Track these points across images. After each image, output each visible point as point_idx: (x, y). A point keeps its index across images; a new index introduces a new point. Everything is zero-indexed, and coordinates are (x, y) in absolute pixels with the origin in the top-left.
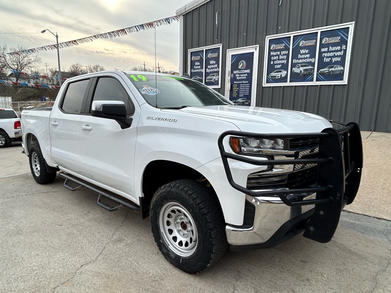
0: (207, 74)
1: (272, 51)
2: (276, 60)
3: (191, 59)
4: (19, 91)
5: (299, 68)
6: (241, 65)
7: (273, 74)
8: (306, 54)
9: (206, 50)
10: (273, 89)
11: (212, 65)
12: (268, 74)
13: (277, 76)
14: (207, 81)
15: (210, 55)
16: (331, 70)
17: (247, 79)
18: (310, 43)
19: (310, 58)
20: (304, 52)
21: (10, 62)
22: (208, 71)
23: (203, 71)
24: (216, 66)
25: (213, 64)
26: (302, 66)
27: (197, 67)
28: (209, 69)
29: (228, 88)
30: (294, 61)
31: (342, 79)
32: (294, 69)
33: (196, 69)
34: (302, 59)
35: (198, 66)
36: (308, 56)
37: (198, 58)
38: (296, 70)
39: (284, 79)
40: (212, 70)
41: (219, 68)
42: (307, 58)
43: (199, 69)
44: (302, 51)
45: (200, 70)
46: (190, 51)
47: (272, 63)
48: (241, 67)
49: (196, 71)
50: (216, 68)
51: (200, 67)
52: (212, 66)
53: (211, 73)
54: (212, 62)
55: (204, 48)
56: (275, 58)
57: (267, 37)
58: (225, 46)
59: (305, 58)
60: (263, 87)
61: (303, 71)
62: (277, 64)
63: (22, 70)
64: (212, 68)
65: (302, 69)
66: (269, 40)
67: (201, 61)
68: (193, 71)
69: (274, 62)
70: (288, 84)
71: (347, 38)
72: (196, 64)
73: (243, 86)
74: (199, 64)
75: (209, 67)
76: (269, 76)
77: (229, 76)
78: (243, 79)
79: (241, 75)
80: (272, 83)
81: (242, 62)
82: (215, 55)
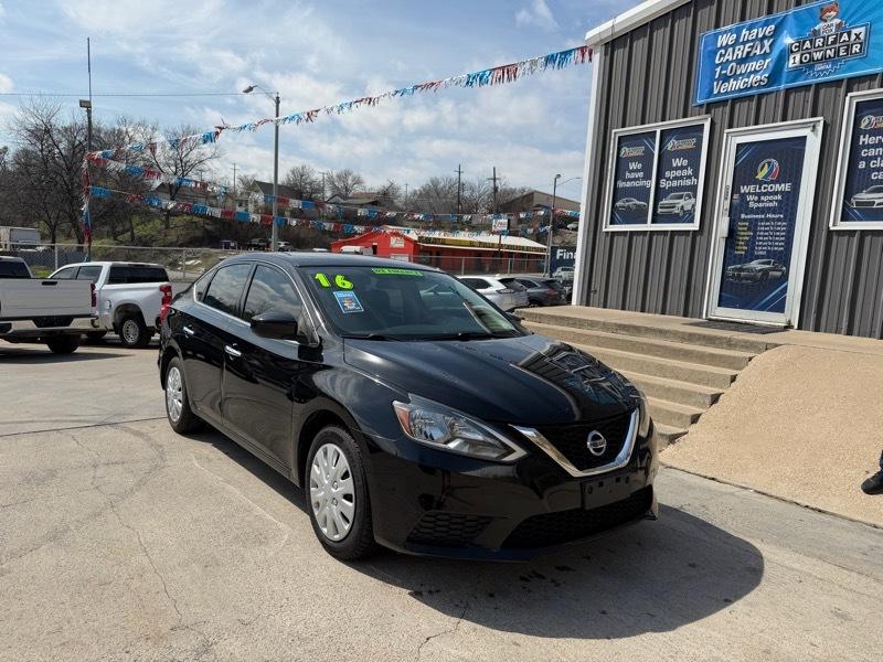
0: (661, 193)
1: (865, 133)
2: (875, 158)
3: (619, 153)
6: (766, 170)
7: (864, 196)
9: (662, 131)
11: (677, 168)
12: (847, 196)
13: (877, 201)
14: (660, 210)
15: (673, 144)
17: (780, 207)
22: (665, 184)
23: (652, 185)
24: (690, 172)
25: (682, 168)
27: (633, 175)
28: (668, 179)
29: (722, 231)
33: (631, 180)
35: (637, 171)
37: (638, 151)
40: (675, 183)
41: (697, 178)
43: (638, 179)
45: (641, 183)
46: (617, 132)
47: (862, 165)
48: (765, 177)
49: (629, 184)
50: (689, 177)
51: (641, 174)
52: (678, 173)
53: (672, 189)
54: (676, 162)
55: (657, 127)
56: (872, 152)
58: (718, 121)
60: (830, 233)
62: (879, 170)
64: (676, 178)
66: (857, 104)
67: (646, 160)
68: (621, 184)
69: (868, 165)
72: (633, 166)
73: (766, 226)
74: (640, 166)
75: (667, 174)
76: (850, 201)
77: (726, 199)
78: (769, 208)
79: (762, 198)
80: (860, 220)
81: (769, 163)
82: (688, 145)
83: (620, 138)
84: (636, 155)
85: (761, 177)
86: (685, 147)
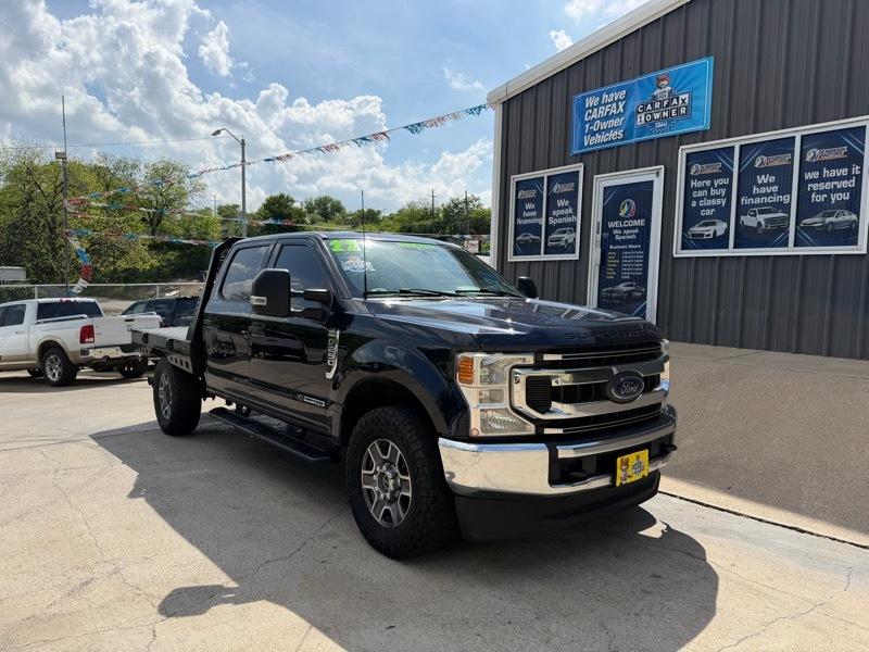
0: (550, 229)
3: (517, 195)
5: (755, 215)
6: (625, 209)
8: (769, 184)
9: (549, 177)
10: (697, 263)
15: (557, 188)
16: (828, 220)
17: (638, 239)
18: (778, 161)
19: (778, 193)
20: (765, 181)
22: (552, 221)
23: (543, 221)
24: (571, 211)
26: (761, 212)
27: (528, 214)
28: (555, 217)
29: (596, 259)
30: (742, 200)
31: (855, 243)
32: (743, 218)
33: (527, 218)
34: (760, 195)
35: (531, 210)
36: (775, 189)
37: (531, 194)
38: (749, 221)
41: (576, 215)
42: (772, 194)
43: (532, 217)
44: (762, 179)
45: (534, 221)
46: (515, 178)
48: (626, 214)
49: (526, 222)
52: (562, 212)
53: (559, 226)
55: (545, 173)
57: (681, 147)
58: (589, 169)
59: (767, 195)
60: (675, 259)
61: (763, 223)
62: (706, 208)
65: (761, 218)
66: (687, 155)
67: (537, 200)
68: (520, 222)
69: (699, 204)
70: (731, 252)
71: (863, 149)
72: (528, 206)
73: (628, 255)
74: (532, 206)
75: (554, 212)
76: (687, 232)
77: (598, 233)
78: (630, 240)
79: (625, 232)
80: (696, 248)
81: (628, 203)
82: (568, 188)
83: (517, 183)
84: (530, 196)
85: (622, 214)
86: (566, 190)
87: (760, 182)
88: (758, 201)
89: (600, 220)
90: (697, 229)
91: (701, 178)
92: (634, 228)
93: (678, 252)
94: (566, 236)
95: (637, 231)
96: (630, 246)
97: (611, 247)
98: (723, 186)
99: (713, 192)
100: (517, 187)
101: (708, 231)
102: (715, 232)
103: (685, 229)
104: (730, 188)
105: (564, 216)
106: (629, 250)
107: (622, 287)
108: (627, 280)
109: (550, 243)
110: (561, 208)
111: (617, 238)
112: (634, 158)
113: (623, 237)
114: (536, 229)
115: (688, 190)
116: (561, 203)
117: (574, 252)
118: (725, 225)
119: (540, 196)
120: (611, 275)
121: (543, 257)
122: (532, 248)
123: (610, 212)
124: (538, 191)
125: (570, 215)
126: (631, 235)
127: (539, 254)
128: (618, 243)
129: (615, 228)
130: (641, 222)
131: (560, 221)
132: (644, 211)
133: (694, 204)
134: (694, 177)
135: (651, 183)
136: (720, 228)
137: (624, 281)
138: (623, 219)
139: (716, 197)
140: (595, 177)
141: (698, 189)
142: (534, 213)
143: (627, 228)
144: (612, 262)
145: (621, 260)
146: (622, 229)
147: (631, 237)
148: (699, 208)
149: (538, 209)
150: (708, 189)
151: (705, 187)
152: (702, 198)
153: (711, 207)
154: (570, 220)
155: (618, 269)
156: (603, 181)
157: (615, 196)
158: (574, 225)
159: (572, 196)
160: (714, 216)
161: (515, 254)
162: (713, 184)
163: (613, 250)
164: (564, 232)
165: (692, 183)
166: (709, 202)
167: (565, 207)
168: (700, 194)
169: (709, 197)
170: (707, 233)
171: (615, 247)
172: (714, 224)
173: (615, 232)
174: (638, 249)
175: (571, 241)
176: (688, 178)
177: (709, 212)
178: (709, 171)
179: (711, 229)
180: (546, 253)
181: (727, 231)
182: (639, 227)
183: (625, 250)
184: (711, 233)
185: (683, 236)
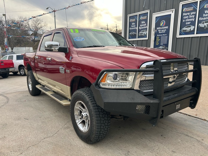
4: (36, 44)
9: (139, 15)
10: (184, 39)
15: (142, 18)
21: (31, 27)
27: (133, 26)
28: (141, 27)
29: (153, 39)
30: (200, 19)
32: (200, 24)
33: (133, 27)
37: (134, 20)
39: (192, 32)
41: (147, 26)
48: (162, 25)
49: (132, 29)
52: (143, 25)
57: (180, 3)
58: (151, 11)
63: (38, 32)
64: (143, 26)
66: (182, 5)
68: (130, 29)
69: (185, 21)
70: (195, 35)
72: (133, 24)
73: (163, 38)
74: (134, 24)
75: (141, 25)
76: (181, 30)
77: (154, 31)
78: (163, 33)
79: (162, 30)
80: (184, 35)
81: (163, 21)
82: (145, 18)
84: (133, 21)
85: (161, 25)
86: (144, 18)
87: (206, 13)
88: (205, 19)
89: (154, 27)
90: (184, 29)
91: (186, 12)
92: (165, 29)
93: (178, 36)
94: (144, 32)
95: (165, 30)
96: (163, 35)
97: (158, 35)
98: (193, 15)
99: (190, 17)
100: (130, 18)
101: (188, 29)
102: (190, 29)
103: (181, 29)
104: (195, 15)
105: (144, 26)
106: (163, 36)
107: (161, 47)
108: (162, 45)
109: (139, 35)
110: (143, 24)
111: (159, 32)
112: (165, 7)
113: (161, 32)
114: (135, 31)
115: (182, 16)
116: (143, 22)
117: (146, 37)
118: (194, 27)
119: (136, 20)
120: (157, 44)
121: (137, 39)
122: (134, 36)
123: (157, 25)
124: (136, 19)
125: (145, 26)
126: (164, 31)
127: (136, 38)
128: (160, 34)
129: (159, 29)
130: (167, 27)
131: (142, 28)
132: (168, 24)
133: (184, 21)
134: (184, 12)
135: (170, 15)
136: (192, 28)
137: (161, 45)
138: (161, 27)
139: (191, 18)
140: (153, 14)
141: (185, 16)
142: (135, 26)
143: (162, 29)
144: (158, 40)
145: (160, 39)
146: (161, 30)
147: (164, 32)
148: (185, 22)
149: (136, 25)
150: (189, 16)
151: (188, 15)
152: (187, 19)
153: (189, 21)
154: (145, 27)
155: (160, 42)
156: (155, 15)
157: (159, 19)
158: (146, 29)
159: (146, 20)
160: (190, 24)
161: (129, 38)
162: (190, 14)
163: (158, 36)
164: (144, 31)
165: (184, 14)
166: (189, 20)
167: (144, 24)
168: (186, 17)
169: (189, 18)
170: (187, 30)
171: (159, 35)
172: (190, 27)
173: (159, 31)
174: (166, 36)
175: (145, 34)
176: (182, 12)
177: (189, 23)
178: (189, 10)
179: (189, 28)
180: (138, 38)
181: (194, 29)
182: (166, 29)
183: (162, 36)
184: (189, 30)
185: (180, 31)
